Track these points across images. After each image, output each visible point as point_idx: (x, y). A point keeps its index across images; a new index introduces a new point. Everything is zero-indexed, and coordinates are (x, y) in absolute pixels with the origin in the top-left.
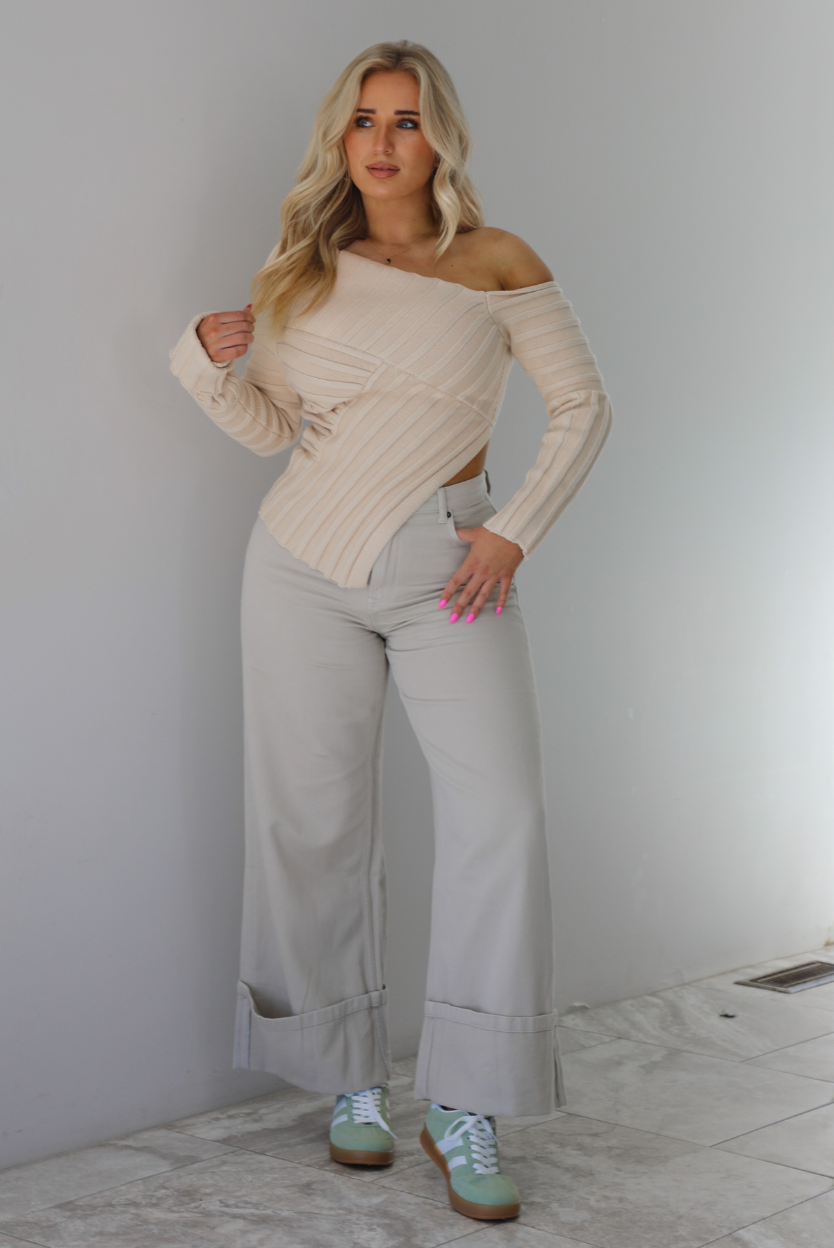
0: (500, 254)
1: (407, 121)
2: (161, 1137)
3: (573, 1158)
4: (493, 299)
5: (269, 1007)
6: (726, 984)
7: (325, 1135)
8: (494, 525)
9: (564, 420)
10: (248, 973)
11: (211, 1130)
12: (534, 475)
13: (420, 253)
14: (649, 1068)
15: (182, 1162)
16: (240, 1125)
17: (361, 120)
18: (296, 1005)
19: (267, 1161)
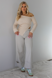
0: (31, 14)
1: (25, 7)
2: (11, 70)
3: (36, 71)
4: (30, 17)
5: (18, 62)
6: (46, 61)
7: (21, 70)
8: (31, 32)
9: (35, 25)
10: (16, 60)
11: (14, 70)
12: (33, 28)
13: (26, 15)
14: (41, 66)
15: (12, 71)
16: (16, 69)
17: (22, 7)
18: (19, 62)
19: (17, 71)
